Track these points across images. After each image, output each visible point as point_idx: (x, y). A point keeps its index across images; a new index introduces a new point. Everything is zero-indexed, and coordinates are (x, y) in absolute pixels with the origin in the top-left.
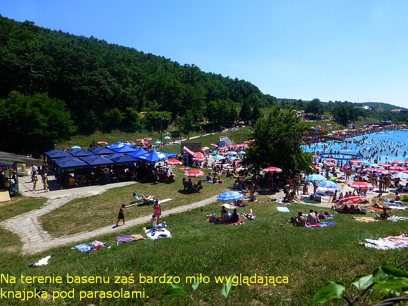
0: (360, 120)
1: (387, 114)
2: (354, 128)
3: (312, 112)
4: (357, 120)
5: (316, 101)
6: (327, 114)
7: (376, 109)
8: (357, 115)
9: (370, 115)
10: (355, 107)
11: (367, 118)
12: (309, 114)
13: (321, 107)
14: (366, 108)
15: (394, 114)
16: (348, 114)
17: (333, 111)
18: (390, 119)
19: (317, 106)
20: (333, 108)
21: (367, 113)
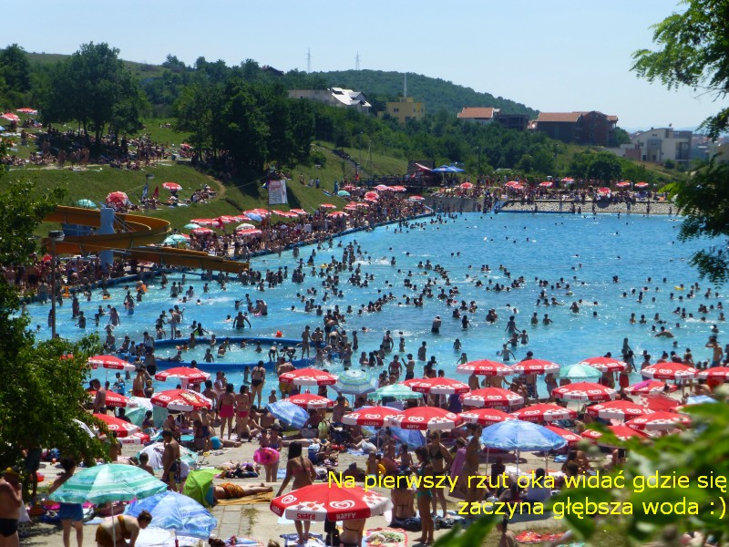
0: (320, 161)
1: (438, 132)
2: (294, 202)
3: (82, 119)
4: (305, 159)
5: (98, 60)
6: (157, 129)
7: (390, 106)
8: (304, 136)
9: (364, 136)
10: (296, 94)
11: (353, 153)
12: (65, 128)
13: (128, 89)
14: (346, 97)
15: (469, 129)
16: (264, 129)
17: (190, 113)
18: (454, 157)
19: (103, 84)
20: (186, 98)
21: (349, 126)
